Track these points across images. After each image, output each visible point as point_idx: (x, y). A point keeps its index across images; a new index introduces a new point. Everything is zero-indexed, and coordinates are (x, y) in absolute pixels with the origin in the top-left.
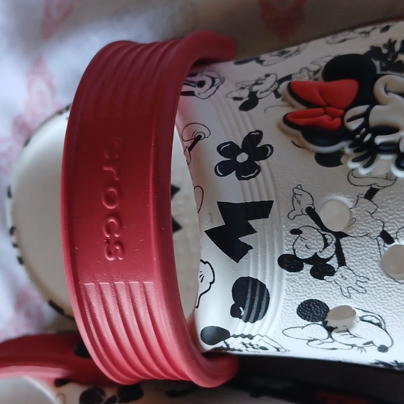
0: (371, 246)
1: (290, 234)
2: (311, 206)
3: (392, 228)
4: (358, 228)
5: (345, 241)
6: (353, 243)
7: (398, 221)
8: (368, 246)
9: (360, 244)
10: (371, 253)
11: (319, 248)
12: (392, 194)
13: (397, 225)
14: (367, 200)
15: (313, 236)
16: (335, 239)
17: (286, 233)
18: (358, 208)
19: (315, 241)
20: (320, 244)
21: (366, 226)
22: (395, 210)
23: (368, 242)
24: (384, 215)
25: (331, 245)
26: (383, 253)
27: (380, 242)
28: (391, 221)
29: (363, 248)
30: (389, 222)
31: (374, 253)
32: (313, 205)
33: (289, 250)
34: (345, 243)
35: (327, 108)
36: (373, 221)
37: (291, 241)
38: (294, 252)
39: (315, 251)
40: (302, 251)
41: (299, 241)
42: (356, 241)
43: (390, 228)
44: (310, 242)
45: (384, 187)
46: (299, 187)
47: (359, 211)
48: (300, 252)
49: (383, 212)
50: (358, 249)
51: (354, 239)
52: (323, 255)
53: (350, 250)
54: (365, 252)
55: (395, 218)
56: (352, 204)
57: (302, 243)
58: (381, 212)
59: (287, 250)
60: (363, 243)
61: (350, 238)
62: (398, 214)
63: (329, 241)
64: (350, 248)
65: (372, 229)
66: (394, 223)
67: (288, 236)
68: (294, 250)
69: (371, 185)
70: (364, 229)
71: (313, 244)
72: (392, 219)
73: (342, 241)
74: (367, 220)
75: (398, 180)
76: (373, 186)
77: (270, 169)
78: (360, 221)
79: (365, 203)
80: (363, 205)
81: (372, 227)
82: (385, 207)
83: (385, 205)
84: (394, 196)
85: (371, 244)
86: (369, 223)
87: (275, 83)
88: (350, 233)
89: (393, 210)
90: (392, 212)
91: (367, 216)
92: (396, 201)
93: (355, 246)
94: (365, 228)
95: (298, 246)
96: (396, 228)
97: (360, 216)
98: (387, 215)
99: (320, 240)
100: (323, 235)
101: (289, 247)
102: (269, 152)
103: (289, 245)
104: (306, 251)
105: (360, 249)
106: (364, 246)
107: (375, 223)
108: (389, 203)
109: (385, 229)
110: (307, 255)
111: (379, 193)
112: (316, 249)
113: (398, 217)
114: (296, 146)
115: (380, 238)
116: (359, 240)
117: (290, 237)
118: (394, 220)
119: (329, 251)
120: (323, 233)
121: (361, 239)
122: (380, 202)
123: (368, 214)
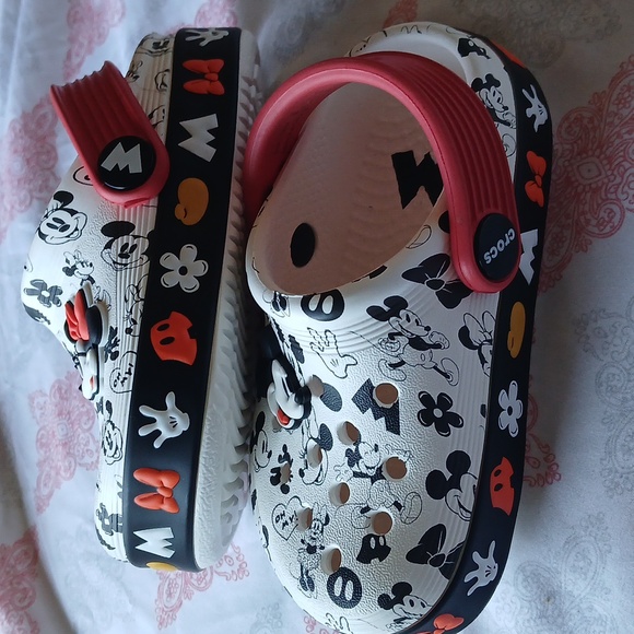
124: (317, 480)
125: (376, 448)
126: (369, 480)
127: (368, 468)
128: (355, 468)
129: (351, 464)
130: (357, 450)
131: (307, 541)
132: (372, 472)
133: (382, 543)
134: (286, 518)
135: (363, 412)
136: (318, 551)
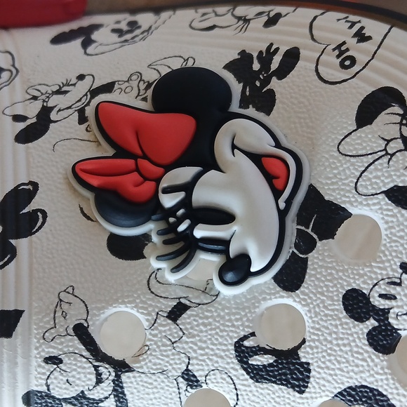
0: (167, 388)
1: (43, 364)
2: (83, 322)
3: (201, 367)
4: (150, 361)
5: (129, 377)
6: (141, 381)
7: (211, 360)
8: (162, 388)
9: (151, 384)
10: (166, 398)
11: (87, 385)
12: (207, 318)
13: (208, 365)
14: (170, 321)
15: (80, 367)
16: (114, 374)
17: (36, 362)
18: (156, 332)
19: (82, 375)
20: (90, 380)
21: (162, 360)
22: (209, 342)
23: (163, 382)
24: (191, 348)
25: (107, 382)
26: (184, 399)
27: (180, 385)
28: (200, 358)
29: (155, 390)
30: (196, 358)
31: (171, 399)
32: (86, 320)
33: (41, 385)
34: (128, 380)
35: (139, 160)
36: (173, 354)
37: (44, 374)
38: (48, 390)
39: (82, 389)
40: (61, 388)
41: (56, 374)
42: (145, 379)
43: (197, 367)
44: (73, 376)
45: (199, 304)
46: (70, 290)
47: (155, 336)
48: (57, 389)
49: (192, 342)
50: (147, 390)
51: (143, 375)
52: (93, 394)
53: (135, 391)
54: (157, 395)
55: (207, 354)
56: (147, 323)
57: (61, 377)
58: (187, 343)
59: (38, 385)
60: (155, 383)
61: (137, 375)
62: (212, 350)
63: (104, 376)
64: (135, 388)
65: (171, 365)
66: (204, 361)
67: (40, 366)
68: (48, 386)
69: (179, 298)
70: (160, 364)
71: (79, 379)
72: (202, 355)
73: (124, 377)
74: (166, 351)
75: (221, 296)
76: (183, 301)
77: (31, 254)
78: (155, 351)
79: (167, 326)
80: (163, 329)
81: (171, 362)
82: (194, 336)
83: (196, 333)
84: (210, 320)
85: (167, 386)
86: (168, 356)
87: (86, 95)
88: (138, 368)
89: (205, 342)
90: (204, 345)
91: (167, 346)
92: (211, 329)
93: (143, 386)
94: (161, 362)
95: (55, 381)
96: (206, 368)
97: (156, 344)
98: (195, 348)
99: (89, 373)
100: (96, 368)
101: (40, 381)
102: (39, 224)
103: (41, 378)
104: (65, 389)
105: (151, 391)
106: (156, 387)
107: (177, 357)
108: (202, 331)
109: (190, 367)
110: (69, 394)
111: (188, 312)
112: (83, 386)
113: (212, 353)
114: (85, 215)
115: (181, 380)
116: (150, 378)
117: (44, 368)
118: (206, 357)
119: (102, 389)
120: (97, 364)
121: (153, 377)
122: (188, 326)
123: (169, 343)
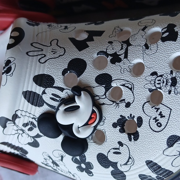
124: (131, 89)
125: (111, 43)
126: (129, 48)
127: (122, 49)
128: (122, 57)
129: (120, 60)
130: (111, 55)
131: (168, 88)
132: (125, 46)
133: (165, 30)
134: (156, 115)
135: (88, 46)
136: (174, 75)
